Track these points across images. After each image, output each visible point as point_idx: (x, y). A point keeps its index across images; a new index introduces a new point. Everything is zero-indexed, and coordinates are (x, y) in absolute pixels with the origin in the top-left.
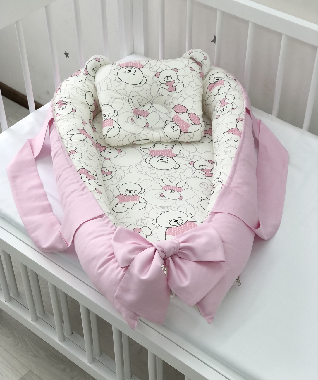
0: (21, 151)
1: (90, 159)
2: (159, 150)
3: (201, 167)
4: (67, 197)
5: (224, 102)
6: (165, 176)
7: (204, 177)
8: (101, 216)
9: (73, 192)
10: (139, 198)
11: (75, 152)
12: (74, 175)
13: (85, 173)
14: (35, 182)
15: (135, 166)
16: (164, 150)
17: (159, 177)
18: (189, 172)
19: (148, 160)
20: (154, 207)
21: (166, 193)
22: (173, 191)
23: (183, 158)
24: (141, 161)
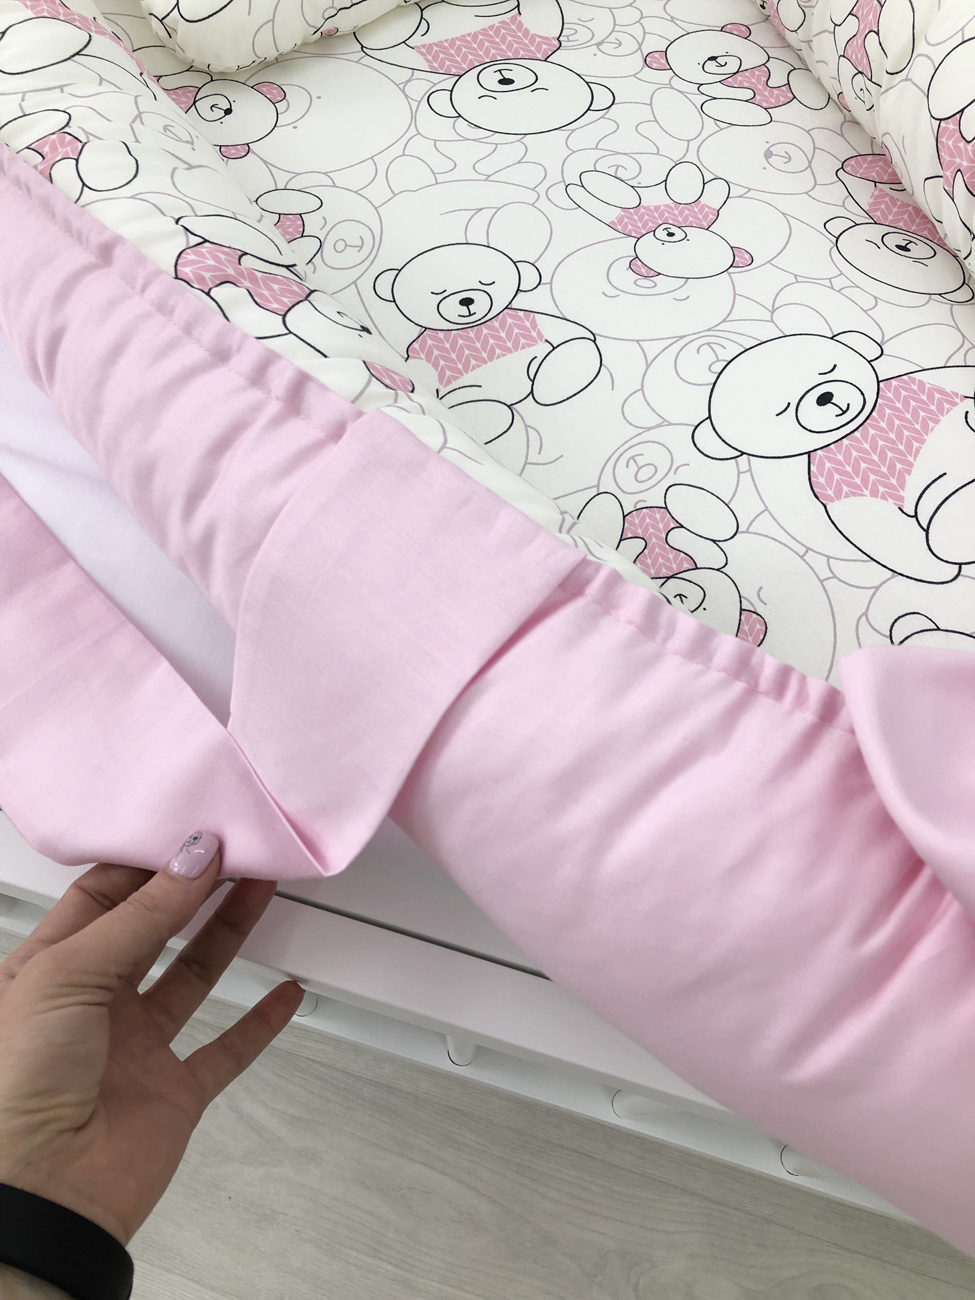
1: (191, 167)
2: (462, 38)
3: (711, 66)
6: (584, 161)
7: (759, 115)
10: (534, 325)
13: (231, 271)
15: (398, 149)
16: (484, 32)
17: (554, 176)
18: (678, 112)
19: (440, 101)
20: (650, 349)
21: (652, 252)
22: (679, 234)
23: (598, 45)
24: (414, 118)
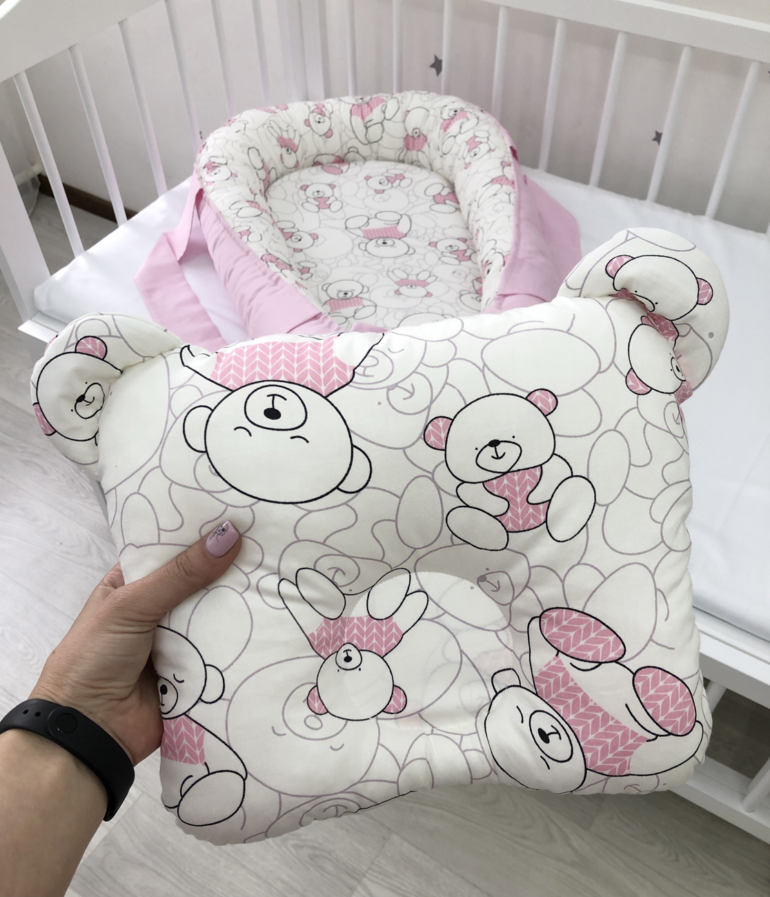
0: (155, 251)
2: (377, 230)
3: (449, 248)
4: (251, 301)
5: (473, 144)
6: (396, 266)
7: (457, 262)
8: (315, 317)
9: (259, 290)
10: (362, 301)
11: (248, 232)
12: (256, 264)
13: (273, 260)
14: (184, 295)
15: (344, 256)
16: (385, 229)
17: (386, 268)
18: (432, 258)
19: (363, 246)
20: (390, 310)
21: (403, 290)
23: (417, 238)
24: (353, 249)
